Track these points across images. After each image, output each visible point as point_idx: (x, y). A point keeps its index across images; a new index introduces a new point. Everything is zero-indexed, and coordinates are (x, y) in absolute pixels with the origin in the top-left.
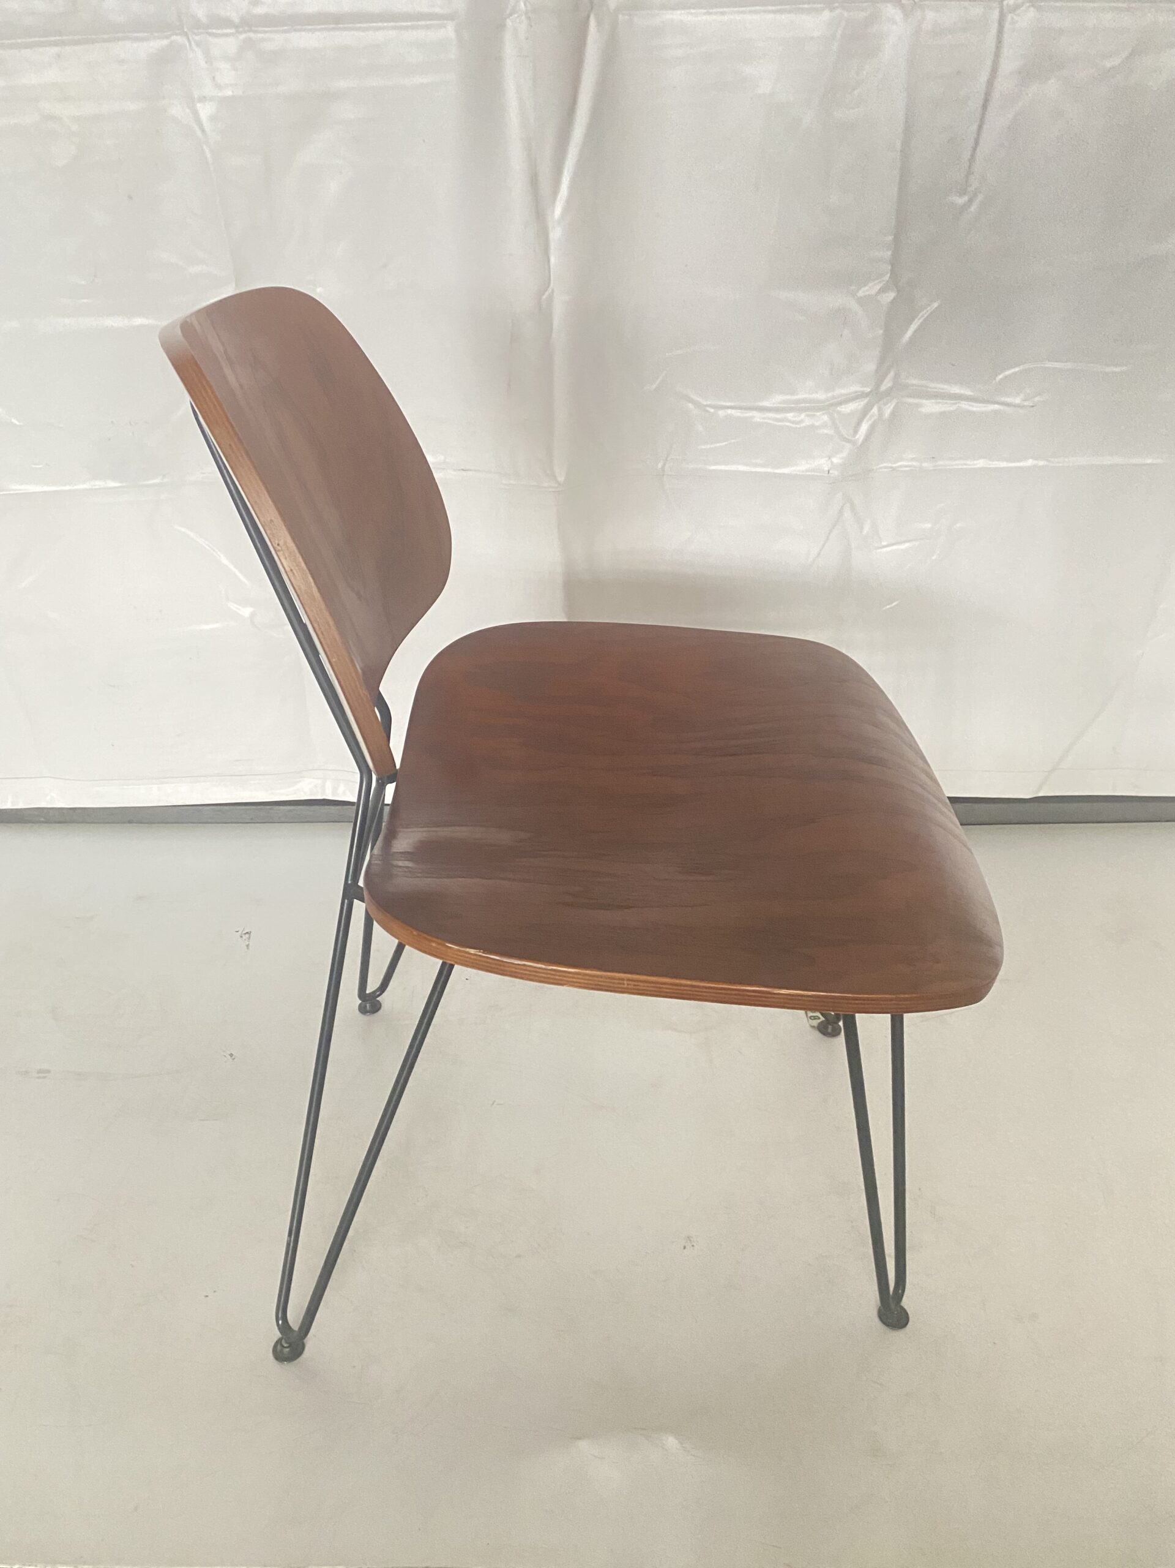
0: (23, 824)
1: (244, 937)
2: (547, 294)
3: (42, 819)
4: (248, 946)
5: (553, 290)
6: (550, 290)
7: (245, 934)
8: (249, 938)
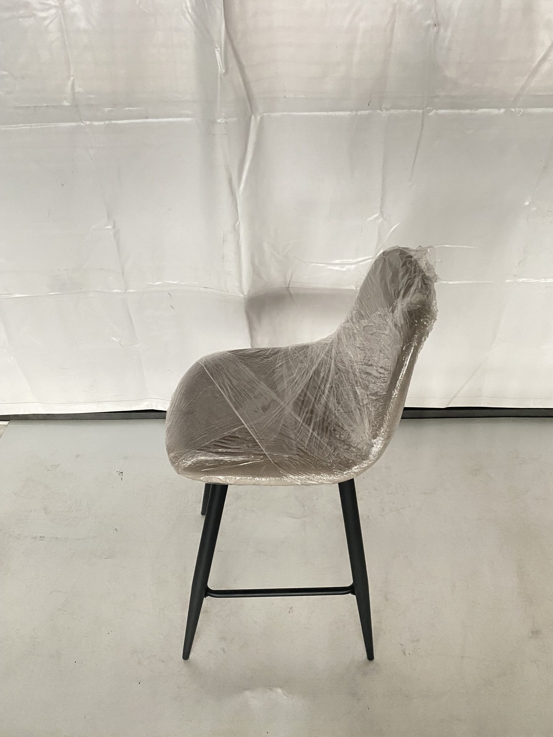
0: (28, 421)
1: (120, 475)
2: (237, 224)
3: (36, 418)
4: (122, 479)
5: (240, 222)
6: (238, 222)
7: (120, 473)
8: (122, 475)
